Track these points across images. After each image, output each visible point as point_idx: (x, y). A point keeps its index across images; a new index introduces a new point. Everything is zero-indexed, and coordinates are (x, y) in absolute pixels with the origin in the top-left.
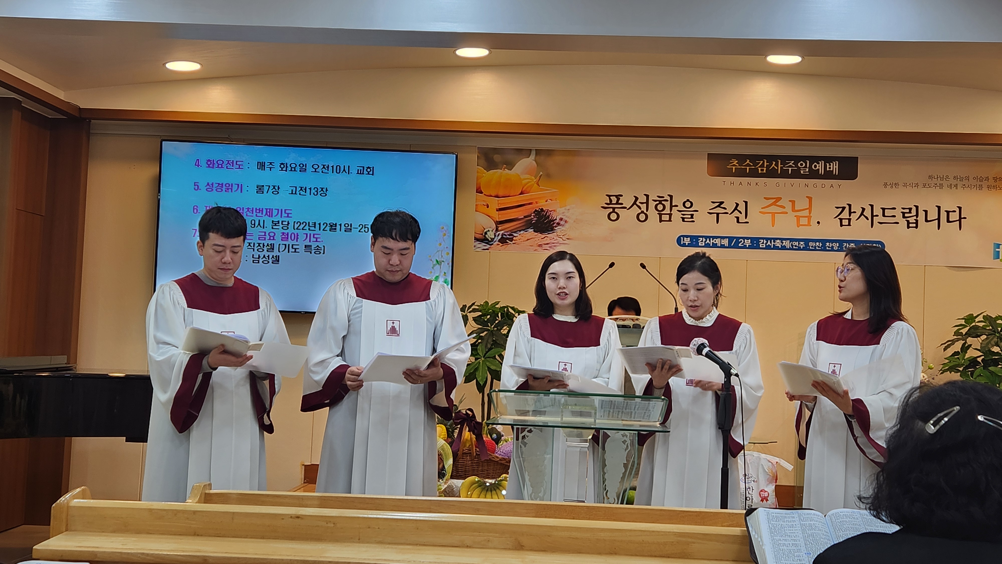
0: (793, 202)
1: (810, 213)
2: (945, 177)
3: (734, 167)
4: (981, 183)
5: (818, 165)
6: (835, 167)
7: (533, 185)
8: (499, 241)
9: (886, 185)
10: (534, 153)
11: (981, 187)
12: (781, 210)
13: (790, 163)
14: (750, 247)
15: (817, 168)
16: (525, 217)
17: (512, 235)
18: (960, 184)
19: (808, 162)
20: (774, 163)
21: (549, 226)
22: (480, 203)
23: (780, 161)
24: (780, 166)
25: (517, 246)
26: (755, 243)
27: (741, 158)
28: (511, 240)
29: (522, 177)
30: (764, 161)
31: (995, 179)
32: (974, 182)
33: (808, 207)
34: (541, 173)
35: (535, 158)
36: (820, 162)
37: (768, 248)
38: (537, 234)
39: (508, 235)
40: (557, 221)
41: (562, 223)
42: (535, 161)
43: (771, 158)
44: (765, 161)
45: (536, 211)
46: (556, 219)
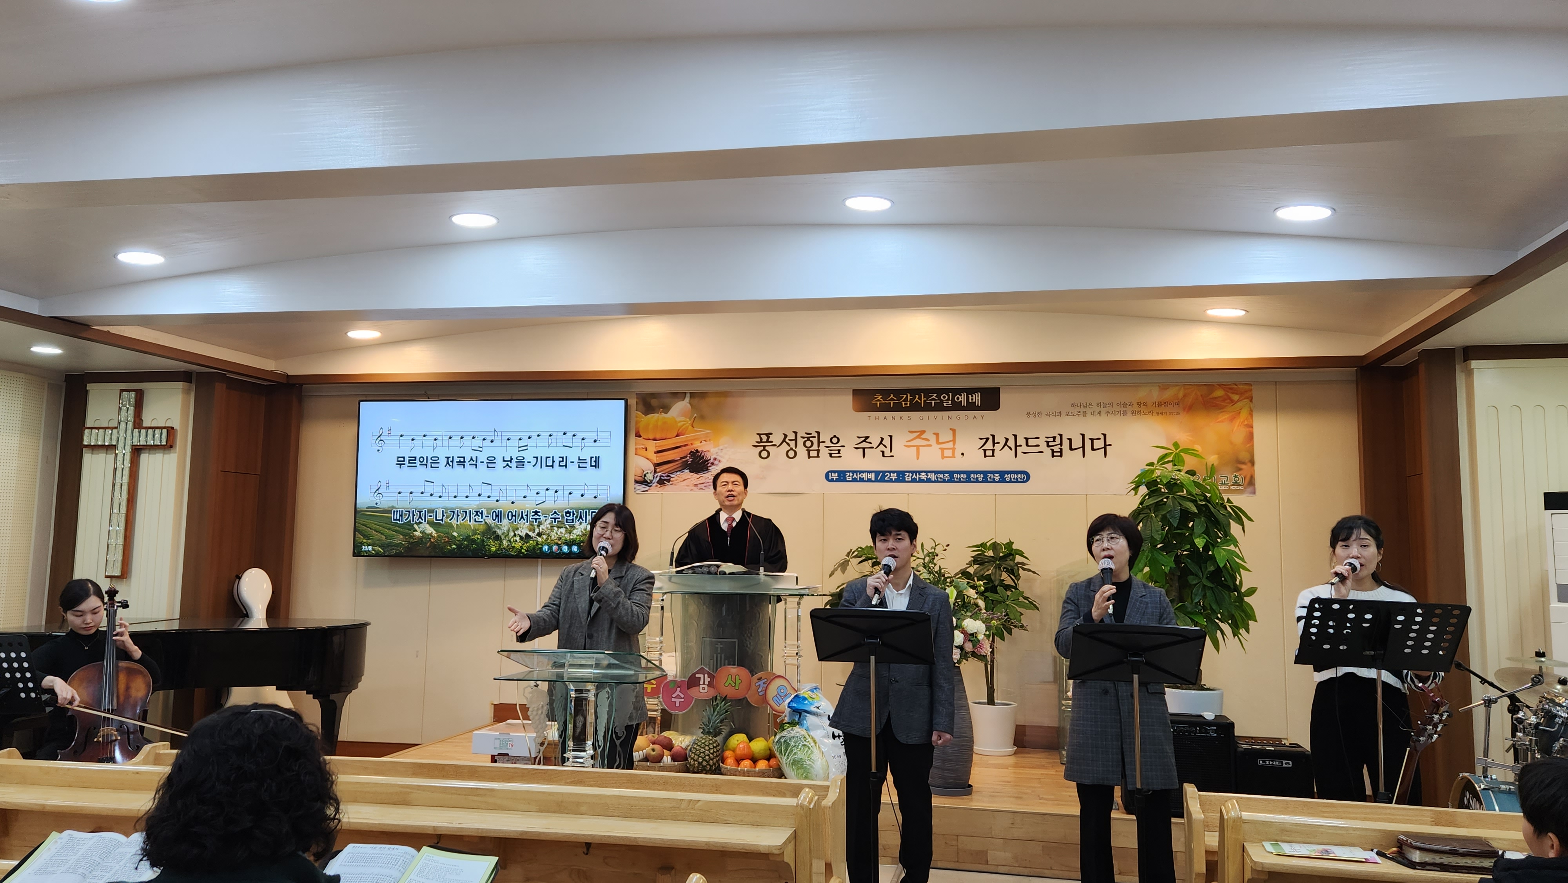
0: (937, 435)
1: (954, 444)
2: (1088, 404)
3: (878, 402)
4: (1125, 409)
5: (960, 397)
6: (977, 398)
7: (688, 427)
8: (658, 482)
9: (1028, 414)
10: (688, 395)
11: (1125, 414)
12: (926, 443)
13: (932, 396)
14: (896, 481)
15: (960, 400)
16: (681, 458)
17: (669, 476)
18: (1104, 411)
19: (951, 394)
20: (917, 396)
21: (704, 466)
22: (638, 447)
23: (923, 394)
24: (923, 399)
25: (675, 486)
26: (901, 476)
27: (885, 393)
28: (669, 481)
29: (678, 419)
30: (907, 395)
31: (1139, 404)
32: (1118, 408)
33: (951, 439)
34: (695, 415)
35: (690, 401)
36: (963, 394)
37: (914, 481)
38: (692, 474)
39: (667, 476)
40: (711, 461)
41: (716, 462)
42: (690, 403)
43: (914, 392)
44: (909, 395)
45: (691, 452)
46: (710, 459)
